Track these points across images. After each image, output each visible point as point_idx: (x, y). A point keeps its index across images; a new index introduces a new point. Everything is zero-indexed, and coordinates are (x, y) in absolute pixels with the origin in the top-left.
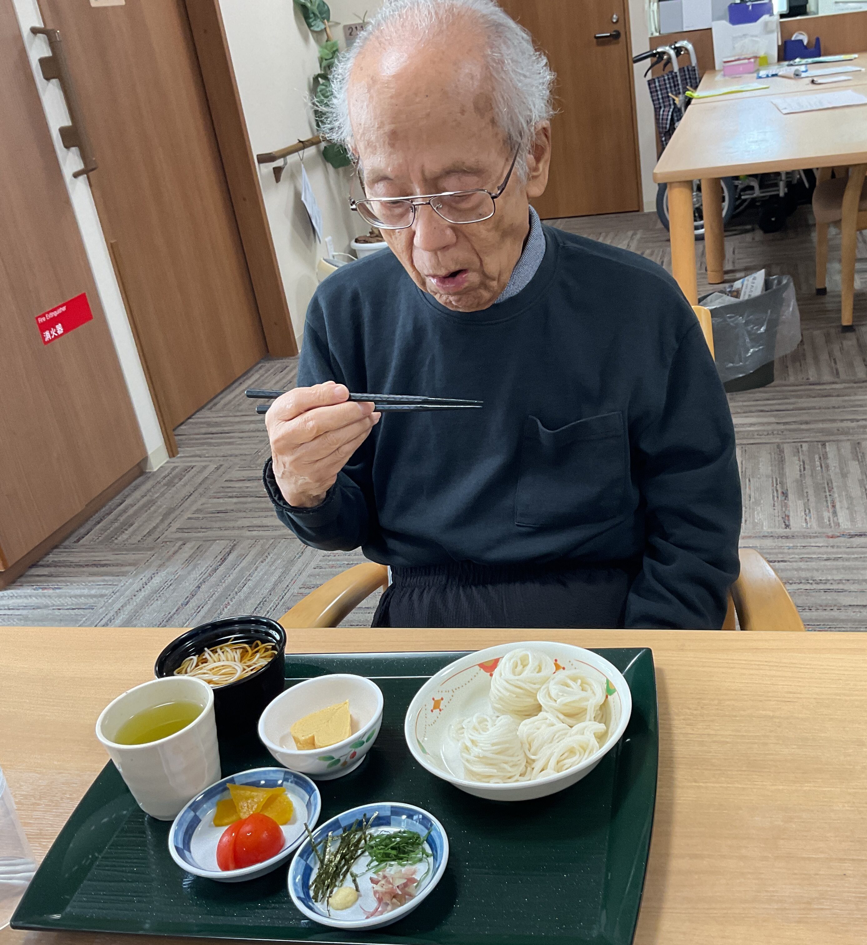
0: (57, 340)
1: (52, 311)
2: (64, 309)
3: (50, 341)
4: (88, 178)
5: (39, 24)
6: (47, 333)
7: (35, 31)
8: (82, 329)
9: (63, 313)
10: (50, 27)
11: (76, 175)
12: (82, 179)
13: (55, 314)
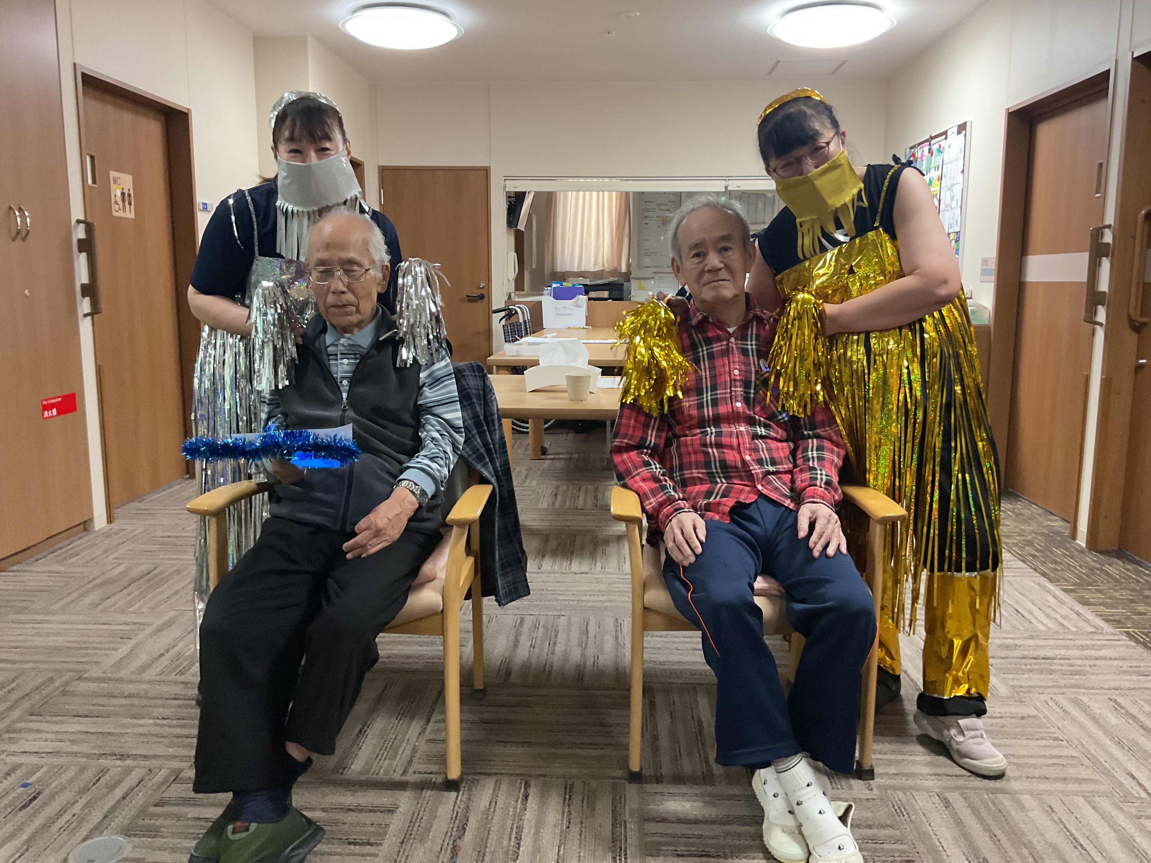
0: (50, 419)
1: (54, 398)
2: (60, 399)
3: (47, 418)
4: (93, 319)
5: (82, 218)
6: (46, 412)
7: (79, 222)
8: (69, 416)
9: (58, 402)
10: (88, 220)
11: (85, 315)
12: (89, 318)
13: (54, 401)
